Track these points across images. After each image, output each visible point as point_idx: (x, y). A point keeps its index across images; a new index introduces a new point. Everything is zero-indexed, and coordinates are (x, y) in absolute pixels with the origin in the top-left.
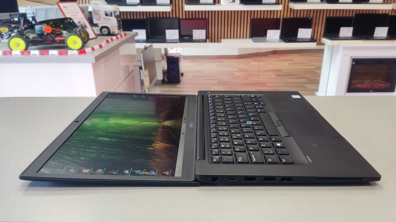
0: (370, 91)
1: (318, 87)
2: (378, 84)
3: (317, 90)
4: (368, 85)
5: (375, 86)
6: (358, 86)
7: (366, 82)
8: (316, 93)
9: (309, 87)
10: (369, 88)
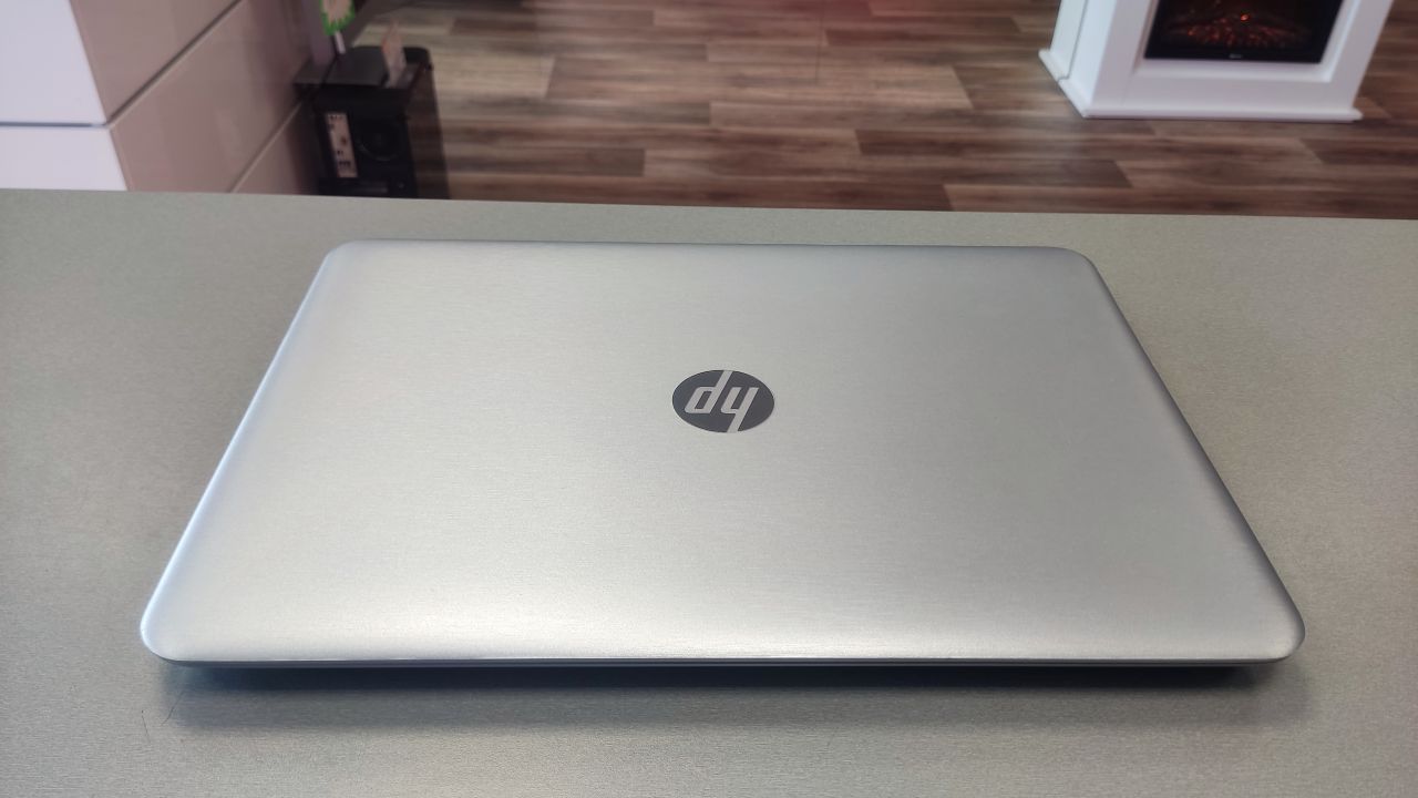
0: (1232, 56)
1: (1053, 25)
2: (1265, 29)
3: (1046, 41)
4: (1229, 29)
5: (1252, 36)
6: (1191, 33)
7: (1224, 21)
8: (1043, 54)
9: (1026, 23)
10: (1230, 43)
